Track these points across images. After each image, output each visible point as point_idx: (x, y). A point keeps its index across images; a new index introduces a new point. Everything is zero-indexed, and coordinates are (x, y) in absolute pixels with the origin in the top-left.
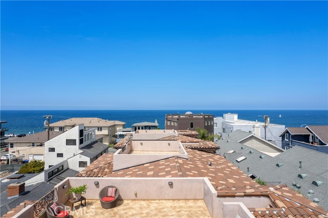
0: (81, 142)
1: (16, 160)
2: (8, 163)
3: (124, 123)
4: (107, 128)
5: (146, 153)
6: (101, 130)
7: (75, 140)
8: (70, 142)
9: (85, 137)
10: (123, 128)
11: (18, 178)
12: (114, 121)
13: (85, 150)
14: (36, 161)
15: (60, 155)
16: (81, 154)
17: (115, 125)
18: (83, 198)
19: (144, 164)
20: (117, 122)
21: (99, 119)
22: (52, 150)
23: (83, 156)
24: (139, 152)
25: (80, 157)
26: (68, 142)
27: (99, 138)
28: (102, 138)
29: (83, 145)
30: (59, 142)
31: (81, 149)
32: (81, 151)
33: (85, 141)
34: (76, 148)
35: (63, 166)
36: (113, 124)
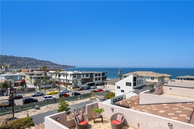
0: (135, 84)
1: (107, 91)
2: (104, 92)
3: (170, 76)
4: (157, 78)
5: (173, 97)
6: (153, 79)
7: (131, 83)
8: (128, 84)
9: (138, 82)
10: (170, 79)
11: (103, 100)
12: (163, 74)
13: (137, 90)
14: (112, 93)
15: (123, 91)
16: (133, 92)
17: (163, 77)
18: (101, 117)
19: (163, 104)
20: (165, 75)
21: (153, 72)
22: (119, 87)
23: (134, 93)
24: (168, 95)
25: (133, 94)
26: (127, 84)
27: (151, 84)
28: (153, 84)
29: (135, 87)
30: (122, 83)
31: (134, 89)
32: (134, 90)
33: (138, 84)
34: (131, 88)
35: (122, 97)
36: (162, 76)
